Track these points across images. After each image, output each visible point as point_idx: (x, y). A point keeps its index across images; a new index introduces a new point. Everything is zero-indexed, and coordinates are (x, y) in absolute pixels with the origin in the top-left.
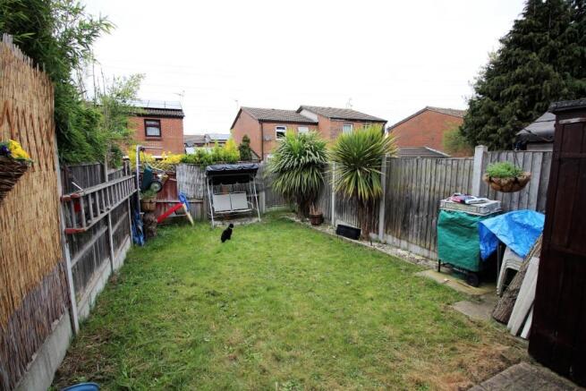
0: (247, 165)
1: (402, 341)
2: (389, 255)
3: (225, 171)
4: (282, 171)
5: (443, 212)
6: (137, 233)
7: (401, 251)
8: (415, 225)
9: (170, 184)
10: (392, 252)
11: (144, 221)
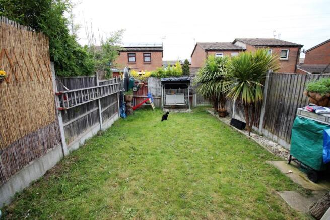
0: (184, 78)
1: (220, 207)
2: (258, 144)
3: (171, 81)
4: (203, 82)
5: (297, 118)
6: (122, 112)
7: (271, 143)
8: (284, 125)
9: (144, 87)
10: (261, 142)
11: (126, 106)
